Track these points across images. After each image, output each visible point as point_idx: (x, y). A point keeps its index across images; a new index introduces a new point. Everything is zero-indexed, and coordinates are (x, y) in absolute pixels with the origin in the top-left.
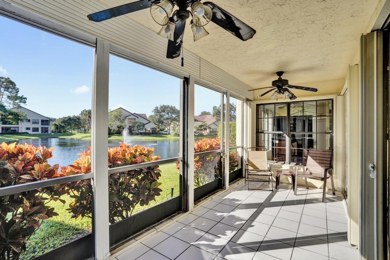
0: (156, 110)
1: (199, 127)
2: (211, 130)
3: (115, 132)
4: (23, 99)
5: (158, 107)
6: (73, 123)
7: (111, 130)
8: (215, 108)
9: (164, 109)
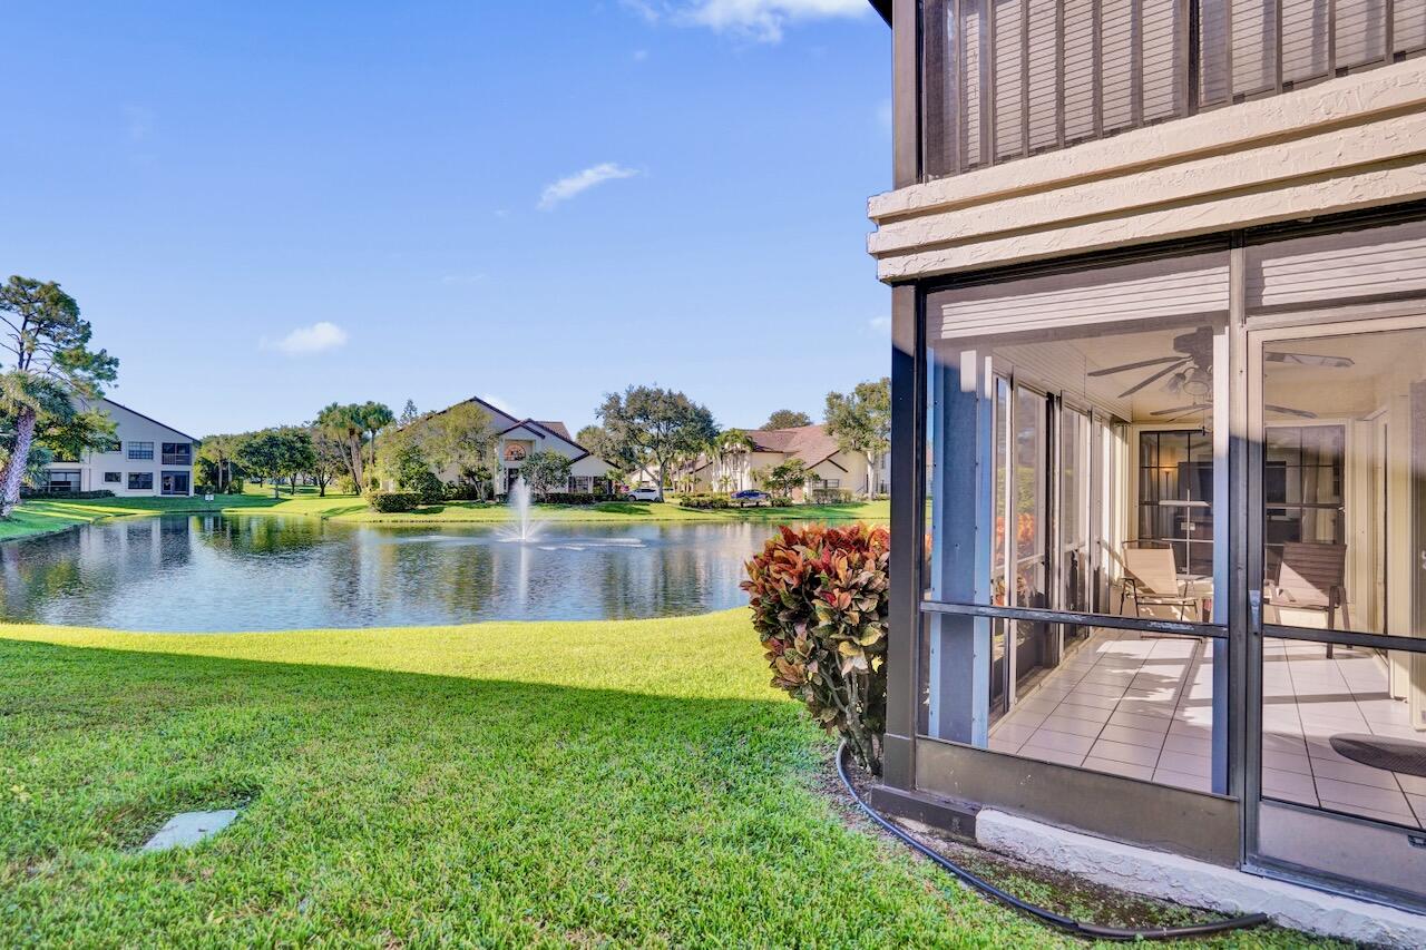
0: (613, 410)
1: (775, 474)
2: (820, 486)
3: (455, 491)
4: (104, 366)
5: (619, 398)
6: (283, 455)
7: (440, 484)
8: (834, 400)
9: (645, 403)
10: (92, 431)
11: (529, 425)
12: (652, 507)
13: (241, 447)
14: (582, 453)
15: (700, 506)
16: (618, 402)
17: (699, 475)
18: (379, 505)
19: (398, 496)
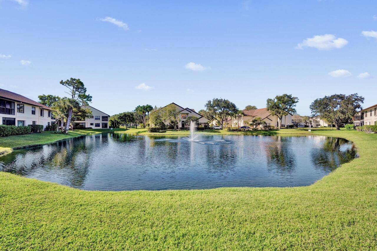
0: (209, 105)
1: (253, 122)
2: (265, 125)
3: (169, 127)
4: (89, 98)
5: (211, 101)
6: (128, 118)
7: (165, 125)
8: (269, 101)
9: (218, 103)
10: (87, 113)
11: (187, 109)
12: (220, 131)
13: (119, 117)
14: (201, 116)
15: (234, 130)
16: (210, 103)
17: (228, 122)
18: (150, 130)
19: (155, 128)
